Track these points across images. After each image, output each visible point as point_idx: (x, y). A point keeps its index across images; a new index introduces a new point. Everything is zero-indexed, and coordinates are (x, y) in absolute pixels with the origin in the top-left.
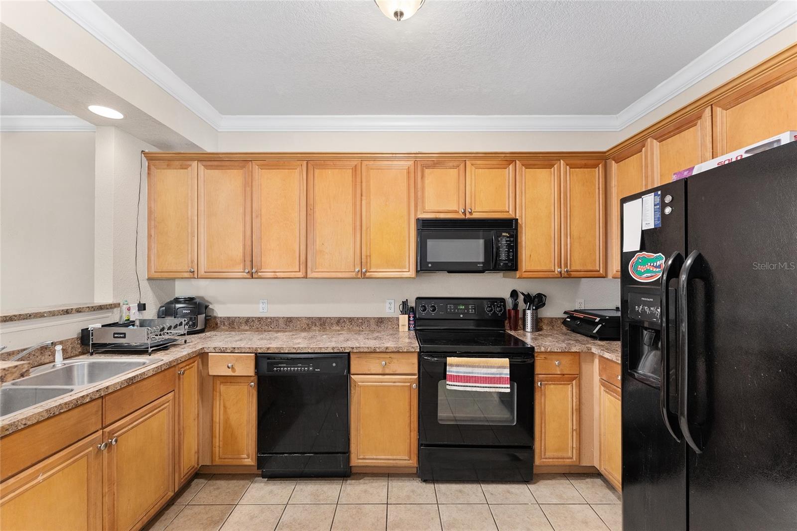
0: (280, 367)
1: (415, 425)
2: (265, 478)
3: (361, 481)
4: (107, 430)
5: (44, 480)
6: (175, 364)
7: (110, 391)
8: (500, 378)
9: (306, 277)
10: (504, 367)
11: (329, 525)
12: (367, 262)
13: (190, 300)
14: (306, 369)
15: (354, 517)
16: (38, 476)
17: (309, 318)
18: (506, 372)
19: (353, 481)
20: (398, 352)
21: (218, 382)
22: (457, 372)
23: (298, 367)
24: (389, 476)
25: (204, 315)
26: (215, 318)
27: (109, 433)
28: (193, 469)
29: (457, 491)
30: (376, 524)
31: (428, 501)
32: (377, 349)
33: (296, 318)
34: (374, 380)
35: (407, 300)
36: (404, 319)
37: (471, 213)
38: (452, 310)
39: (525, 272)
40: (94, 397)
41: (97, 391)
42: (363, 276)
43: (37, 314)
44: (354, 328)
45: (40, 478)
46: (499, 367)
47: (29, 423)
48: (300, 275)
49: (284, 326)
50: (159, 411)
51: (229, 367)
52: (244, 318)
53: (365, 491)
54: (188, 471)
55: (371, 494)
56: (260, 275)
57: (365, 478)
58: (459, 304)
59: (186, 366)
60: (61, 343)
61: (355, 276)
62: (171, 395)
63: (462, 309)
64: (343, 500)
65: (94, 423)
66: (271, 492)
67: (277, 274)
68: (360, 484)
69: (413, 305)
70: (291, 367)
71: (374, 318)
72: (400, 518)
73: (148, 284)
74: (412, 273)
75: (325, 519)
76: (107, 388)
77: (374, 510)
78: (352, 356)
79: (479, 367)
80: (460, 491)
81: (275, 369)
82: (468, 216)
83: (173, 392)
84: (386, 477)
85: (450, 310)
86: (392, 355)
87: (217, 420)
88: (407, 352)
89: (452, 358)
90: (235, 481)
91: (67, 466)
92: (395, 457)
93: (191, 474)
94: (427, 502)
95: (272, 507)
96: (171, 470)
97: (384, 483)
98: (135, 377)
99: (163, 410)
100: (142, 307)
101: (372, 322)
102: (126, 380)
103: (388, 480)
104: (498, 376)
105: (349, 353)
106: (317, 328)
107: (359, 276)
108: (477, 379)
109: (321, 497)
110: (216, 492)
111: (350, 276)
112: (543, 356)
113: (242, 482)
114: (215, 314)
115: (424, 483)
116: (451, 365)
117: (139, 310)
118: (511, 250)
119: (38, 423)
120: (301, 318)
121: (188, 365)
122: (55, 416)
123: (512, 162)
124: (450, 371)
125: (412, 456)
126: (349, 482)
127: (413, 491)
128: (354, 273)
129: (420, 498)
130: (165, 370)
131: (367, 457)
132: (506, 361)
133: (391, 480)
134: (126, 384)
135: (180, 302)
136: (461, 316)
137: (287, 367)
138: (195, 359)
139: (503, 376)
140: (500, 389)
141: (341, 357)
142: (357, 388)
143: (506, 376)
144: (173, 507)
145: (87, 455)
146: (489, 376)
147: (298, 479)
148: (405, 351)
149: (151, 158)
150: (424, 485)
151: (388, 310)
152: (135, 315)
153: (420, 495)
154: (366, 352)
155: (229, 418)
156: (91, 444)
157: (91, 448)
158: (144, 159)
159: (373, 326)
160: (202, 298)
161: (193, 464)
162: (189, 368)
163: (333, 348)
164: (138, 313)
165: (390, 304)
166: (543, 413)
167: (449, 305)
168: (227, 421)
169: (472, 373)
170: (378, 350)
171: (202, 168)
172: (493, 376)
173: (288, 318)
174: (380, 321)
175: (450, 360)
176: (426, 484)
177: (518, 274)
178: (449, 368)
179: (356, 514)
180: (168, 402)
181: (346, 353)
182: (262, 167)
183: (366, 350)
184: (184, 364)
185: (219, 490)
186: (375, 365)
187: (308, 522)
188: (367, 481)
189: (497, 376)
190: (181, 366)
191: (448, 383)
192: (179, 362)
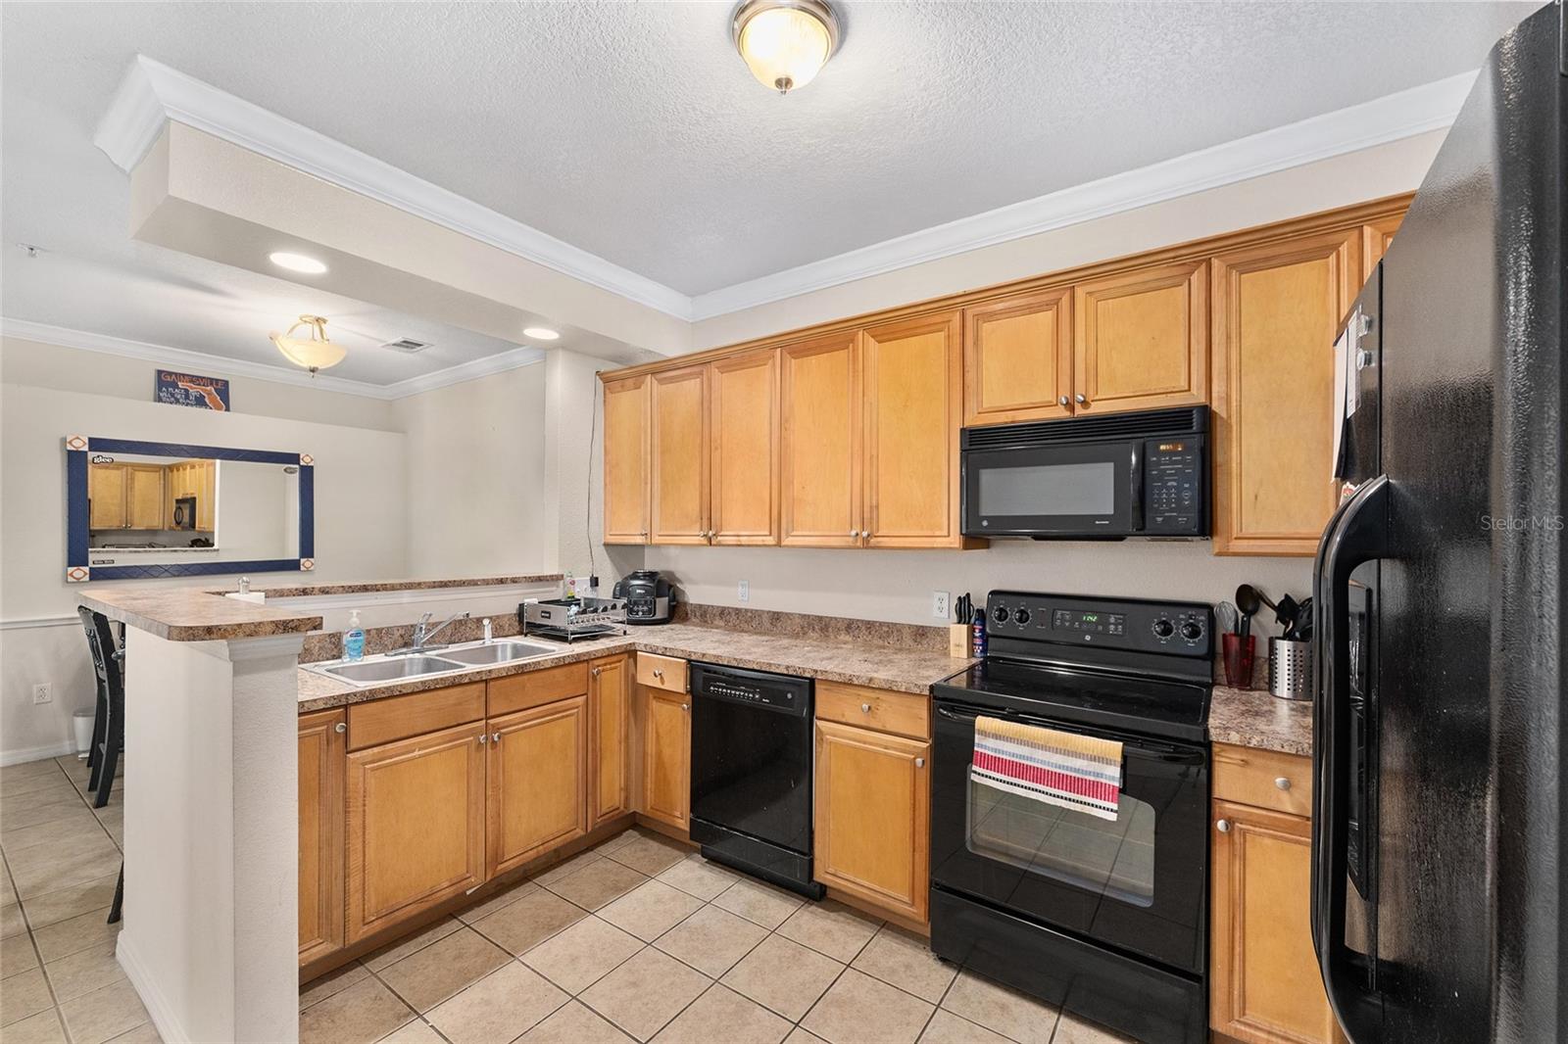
0: (719, 687)
1: (923, 840)
2: (705, 857)
3: (832, 914)
4: (491, 721)
5: (420, 756)
6: (585, 658)
7: (493, 676)
8: (1095, 784)
9: (779, 545)
10: (1109, 762)
11: (741, 953)
12: (871, 518)
13: (651, 576)
14: (751, 695)
15: (783, 959)
16: (414, 751)
17: (803, 616)
18: (1112, 775)
19: (820, 910)
20: (890, 690)
21: (651, 696)
22: (996, 751)
23: (741, 691)
24: (884, 925)
25: (667, 598)
26: (685, 604)
27: (493, 725)
28: (617, 812)
29: (997, 1003)
30: (807, 986)
31: (924, 993)
32: (854, 679)
33: (786, 614)
34: (850, 735)
35: (968, 595)
36: (959, 633)
37: (1085, 404)
38: (1067, 624)
39: (1236, 538)
40: (473, 679)
41: (478, 673)
42: (867, 544)
43: (471, 581)
44: (875, 642)
45: (416, 753)
46: (1094, 759)
47: (404, 691)
48: (771, 540)
49: (769, 626)
50: (563, 717)
51: (655, 675)
52: (718, 607)
53: (828, 932)
54: (608, 811)
55: (834, 940)
56: (720, 541)
57: (842, 913)
58: (1085, 612)
59: (605, 664)
60: (490, 618)
61: (851, 544)
62: (580, 700)
63: (1091, 622)
64: (784, 931)
65: (475, 709)
66: (701, 879)
67: (741, 538)
68: (828, 918)
69: (984, 605)
70: (731, 689)
71: (910, 626)
72: (853, 997)
73: (605, 551)
74: (955, 540)
75: (742, 944)
76: (490, 671)
77: (821, 964)
78: (818, 686)
79: (1045, 748)
80: (1003, 1007)
81: (712, 688)
82: (1080, 411)
83: (585, 697)
84: (878, 925)
85: (1063, 620)
86: (882, 695)
87: (649, 752)
88: (905, 693)
89: (990, 718)
90: (669, 849)
91: (444, 750)
92: (885, 891)
93: (613, 816)
94: (920, 994)
95: (688, 899)
96: (580, 799)
97: (867, 933)
98: (526, 665)
99: (567, 716)
100: (595, 582)
101: (906, 632)
102: (515, 667)
103: (879, 931)
104: (1092, 778)
105: (812, 681)
106: (815, 635)
107: (859, 544)
108: (1039, 775)
109: (758, 913)
110: (642, 854)
111: (843, 544)
112: (1237, 756)
113: (676, 853)
114: (686, 599)
115: (940, 963)
116: (985, 734)
117: (591, 586)
118: (1187, 486)
119: (412, 693)
120: (792, 614)
121: (610, 664)
122: (430, 690)
123: (1198, 267)
124: (982, 746)
125: (917, 900)
126: (813, 908)
127: (908, 967)
128: (851, 539)
129: (912, 982)
130: (570, 664)
131: (840, 874)
132: (1115, 748)
133: (884, 934)
134: (514, 672)
135: (638, 578)
136: (1088, 638)
137: (727, 689)
138: (621, 657)
139: (1104, 781)
140: (1094, 809)
141: (799, 685)
142: (825, 745)
143: (1111, 783)
144: (591, 854)
145: (466, 743)
146: (1069, 773)
147: (746, 875)
148: (903, 690)
149: (607, 379)
150: (937, 965)
151: (936, 613)
152: (582, 591)
153: (916, 977)
154: (837, 682)
155: (661, 751)
156: (472, 732)
157: (472, 738)
158: (600, 383)
159: (908, 641)
160: (671, 574)
161: (617, 805)
162: (611, 669)
163: (787, 667)
164: (590, 589)
165: (941, 600)
166: (1238, 905)
167: (1059, 613)
168: (659, 755)
169: (1030, 759)
170: (856, 682)
171: (655, 383)
172: (1078, 775)
173: (774, 613)
174: (921, 633)
175: (981, 722)
176: (943, 965)
177: (1217, 543)
178: (979, 739)
179: (789, 958)
180: (577, 707)
181: (806, 678)
182: (723, 370)
183: (836, 678)
184: (602, 661)
185: (646, 853)
186: (852, 707)
187: (717, 937)
188: (841, 919)
189: (1088, 777)
190: (597, 662)
191: (974, 768)
192: (593, 657)
